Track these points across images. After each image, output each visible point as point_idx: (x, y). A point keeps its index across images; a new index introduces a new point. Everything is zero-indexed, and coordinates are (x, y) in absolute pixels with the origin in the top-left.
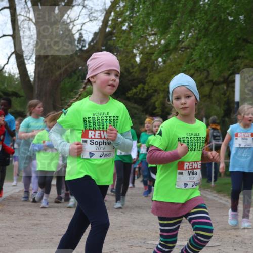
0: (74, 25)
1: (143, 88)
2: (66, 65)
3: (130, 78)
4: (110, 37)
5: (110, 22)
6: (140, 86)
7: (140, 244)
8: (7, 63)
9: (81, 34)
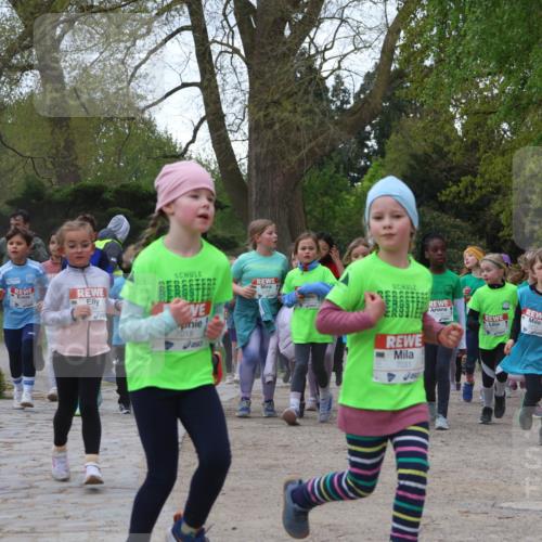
0: (325, 60)
1: (472, 185)
2: (310, 141)
3: (443, 164)
4: (399, 81)
5: (397, 52)
6: (466, 180)
7: (485, 509)
8: (193, 141)
9: (338, 77)
